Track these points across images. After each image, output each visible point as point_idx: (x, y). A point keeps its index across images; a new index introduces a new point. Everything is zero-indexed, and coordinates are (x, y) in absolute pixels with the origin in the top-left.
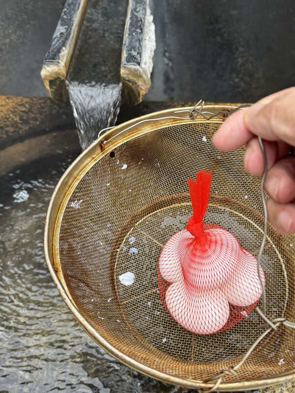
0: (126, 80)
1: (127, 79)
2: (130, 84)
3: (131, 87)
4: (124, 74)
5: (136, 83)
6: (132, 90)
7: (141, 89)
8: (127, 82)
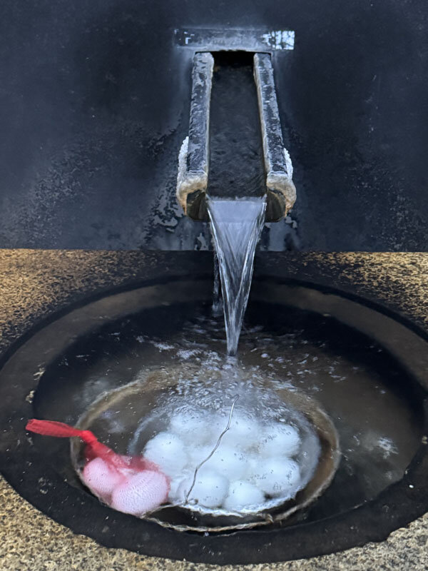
0: (271, 191)
1: (272, 189)
2: (276, 195)
3: (276, 198)
4: (270, 183)
5: (282, 194)
6: (277, 201)
7: (287, 200)
8: (273, 193)
